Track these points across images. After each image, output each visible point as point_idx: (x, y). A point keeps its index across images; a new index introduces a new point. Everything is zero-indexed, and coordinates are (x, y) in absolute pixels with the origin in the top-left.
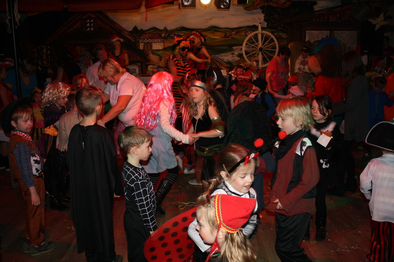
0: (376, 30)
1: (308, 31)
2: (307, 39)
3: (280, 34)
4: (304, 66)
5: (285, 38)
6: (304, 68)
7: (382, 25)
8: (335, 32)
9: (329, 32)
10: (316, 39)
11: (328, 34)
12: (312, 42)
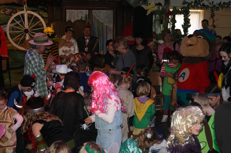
0: (147, 14)
1: (68, 10)
2: (67, 19)
3: (41, 13)
4: (69, 47)
5: (46, 18)
6: (70, 51)
7: (153, 11)
8: (93, 11)
9: (88, 11)
10: (76, 19)
11: (87, 14)
12: (73, 21)
